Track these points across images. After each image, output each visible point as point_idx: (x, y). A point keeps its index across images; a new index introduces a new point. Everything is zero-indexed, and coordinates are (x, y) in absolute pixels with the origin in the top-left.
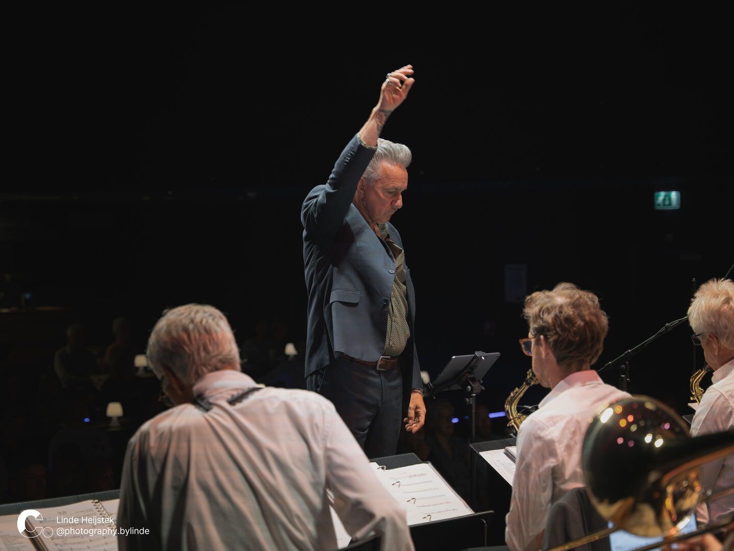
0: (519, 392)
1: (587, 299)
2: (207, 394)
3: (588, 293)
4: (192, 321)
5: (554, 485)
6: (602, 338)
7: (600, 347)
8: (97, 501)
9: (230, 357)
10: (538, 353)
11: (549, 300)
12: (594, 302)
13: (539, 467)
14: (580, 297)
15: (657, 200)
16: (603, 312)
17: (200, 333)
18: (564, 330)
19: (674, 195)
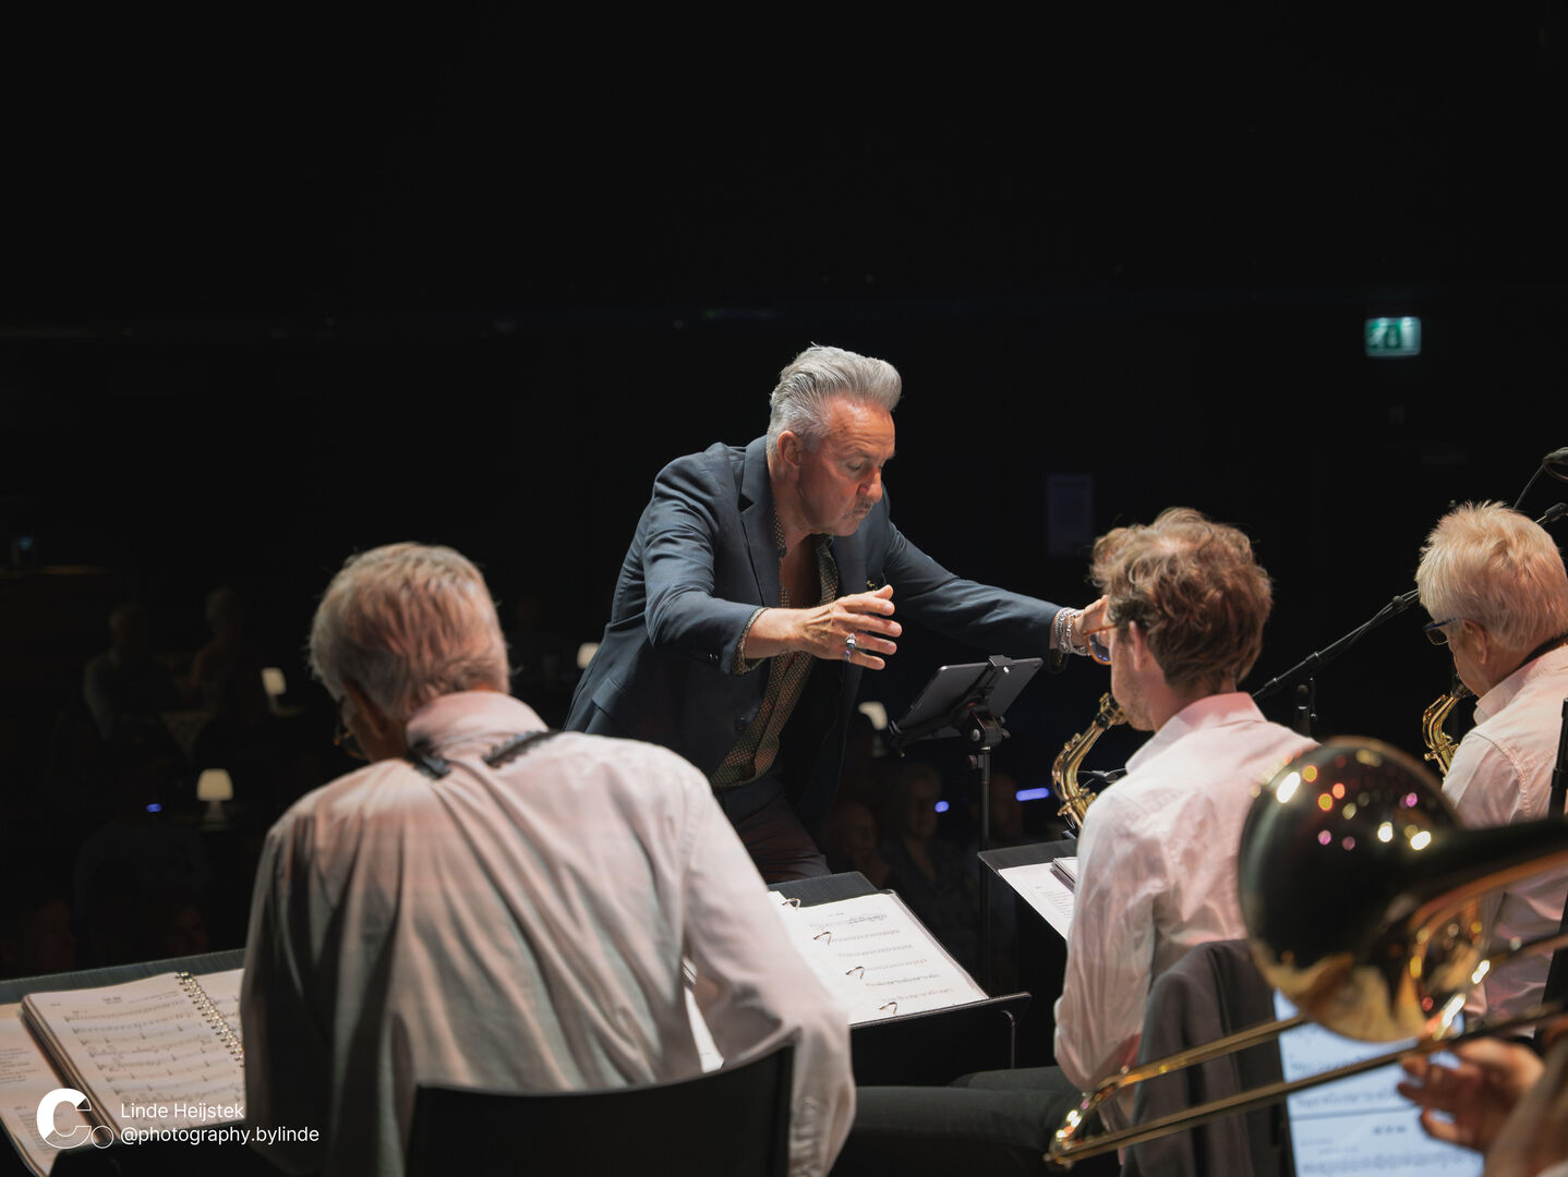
0: (1083, 743)
1: (1226, 543)
2: (437, 740)
3: (1229, 529)
4: (407, 583)
5: (1158, 936)
6: (1261, 623)
7: (1256, 642)
8: (186, 974)
9: (488, 663)
10: (1126, 660)
11: (1147, 545)
12: (1241, 547)
13: (1126, 896)
14: (1213, 539)
15: (1372, 335)
16: (1260, 568)
17: (423, 614)
18: (1180, 608)
19: (1407, 325)
